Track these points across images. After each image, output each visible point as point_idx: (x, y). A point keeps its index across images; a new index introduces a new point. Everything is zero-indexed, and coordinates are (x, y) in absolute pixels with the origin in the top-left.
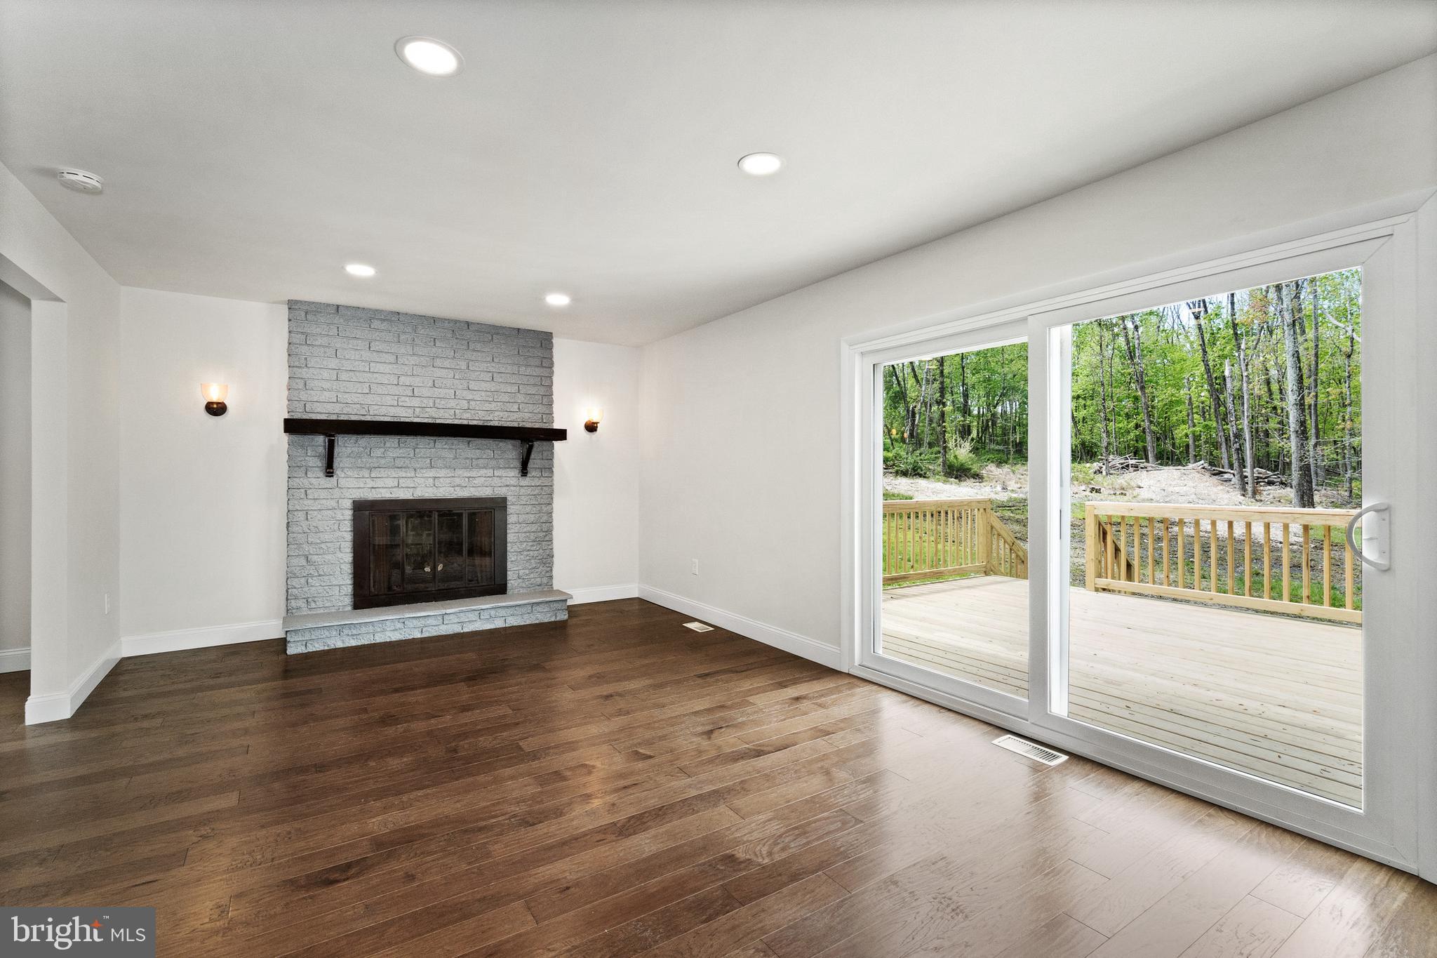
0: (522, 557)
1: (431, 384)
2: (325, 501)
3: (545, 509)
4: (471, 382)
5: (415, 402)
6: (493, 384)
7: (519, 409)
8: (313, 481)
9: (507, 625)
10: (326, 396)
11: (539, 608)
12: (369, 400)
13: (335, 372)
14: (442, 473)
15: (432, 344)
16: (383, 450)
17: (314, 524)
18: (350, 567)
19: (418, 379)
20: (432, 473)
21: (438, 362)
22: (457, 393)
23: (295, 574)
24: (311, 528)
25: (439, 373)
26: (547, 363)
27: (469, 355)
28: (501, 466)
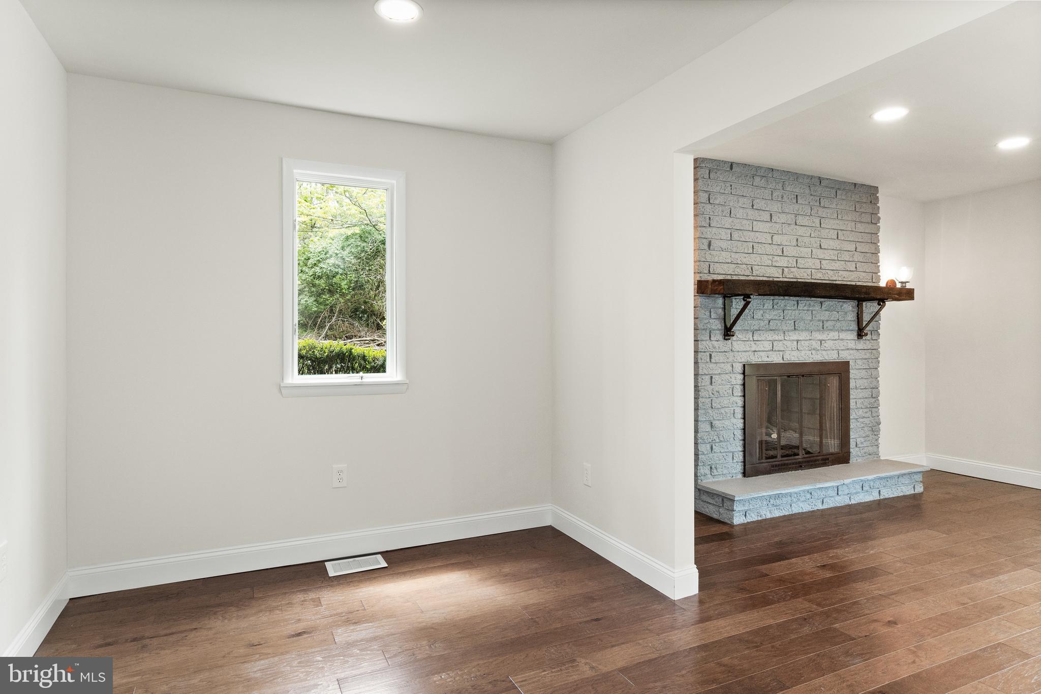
0: (858, 424)
1: (795, 243)
2: (723, 365)
3: (873, 371)
4: (822, 240)
5: (783, 262)
6: (838, 242)
7: (856, 267)
8: (716, 344)
9: (882, 498)
10: (725, 256)
11: (902, 480)
12: (753, 259)
13: (729, 231)
14: (804, 335)
15: (795, 201)
16: (761, 312)
17: (717, 389)
18: (740, 433)
19: (786, 237)
20: (794, 336)
21: (800, 220)
22: (814, 252)
23: (704, 440)
24: (715, 392)
25: (801, 231)
26: (874, 219)
27: (822, 212)
28: (844, 328)
